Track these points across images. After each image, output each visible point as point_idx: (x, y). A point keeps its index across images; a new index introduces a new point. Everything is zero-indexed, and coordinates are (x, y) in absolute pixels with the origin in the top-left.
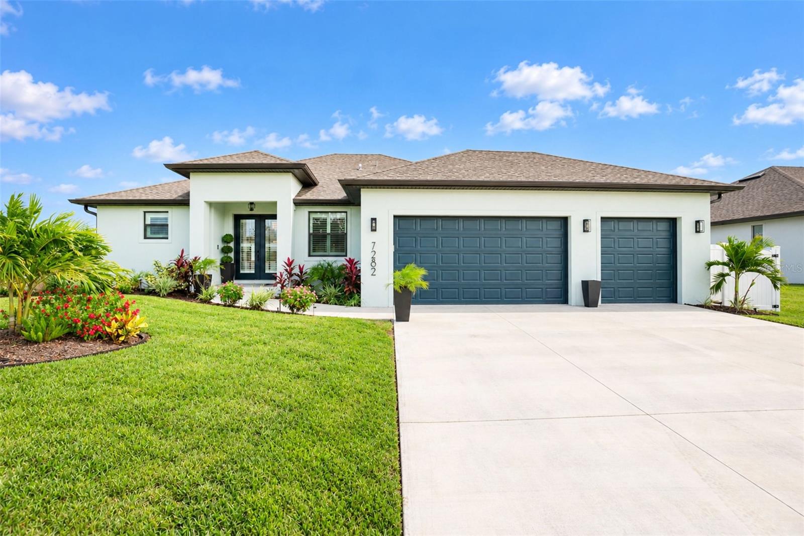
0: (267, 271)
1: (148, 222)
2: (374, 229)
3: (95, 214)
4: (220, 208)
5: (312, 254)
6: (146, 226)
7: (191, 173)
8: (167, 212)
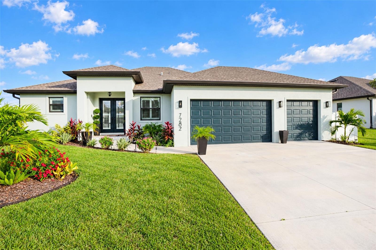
0: (117, 128)
1: (51, 103)
2: (180, 106)
3: (19, 99)
4: (92, 95)
5: (142, 119)
6: (50, 105)
7: (77, 77)
8: (63, 97)
